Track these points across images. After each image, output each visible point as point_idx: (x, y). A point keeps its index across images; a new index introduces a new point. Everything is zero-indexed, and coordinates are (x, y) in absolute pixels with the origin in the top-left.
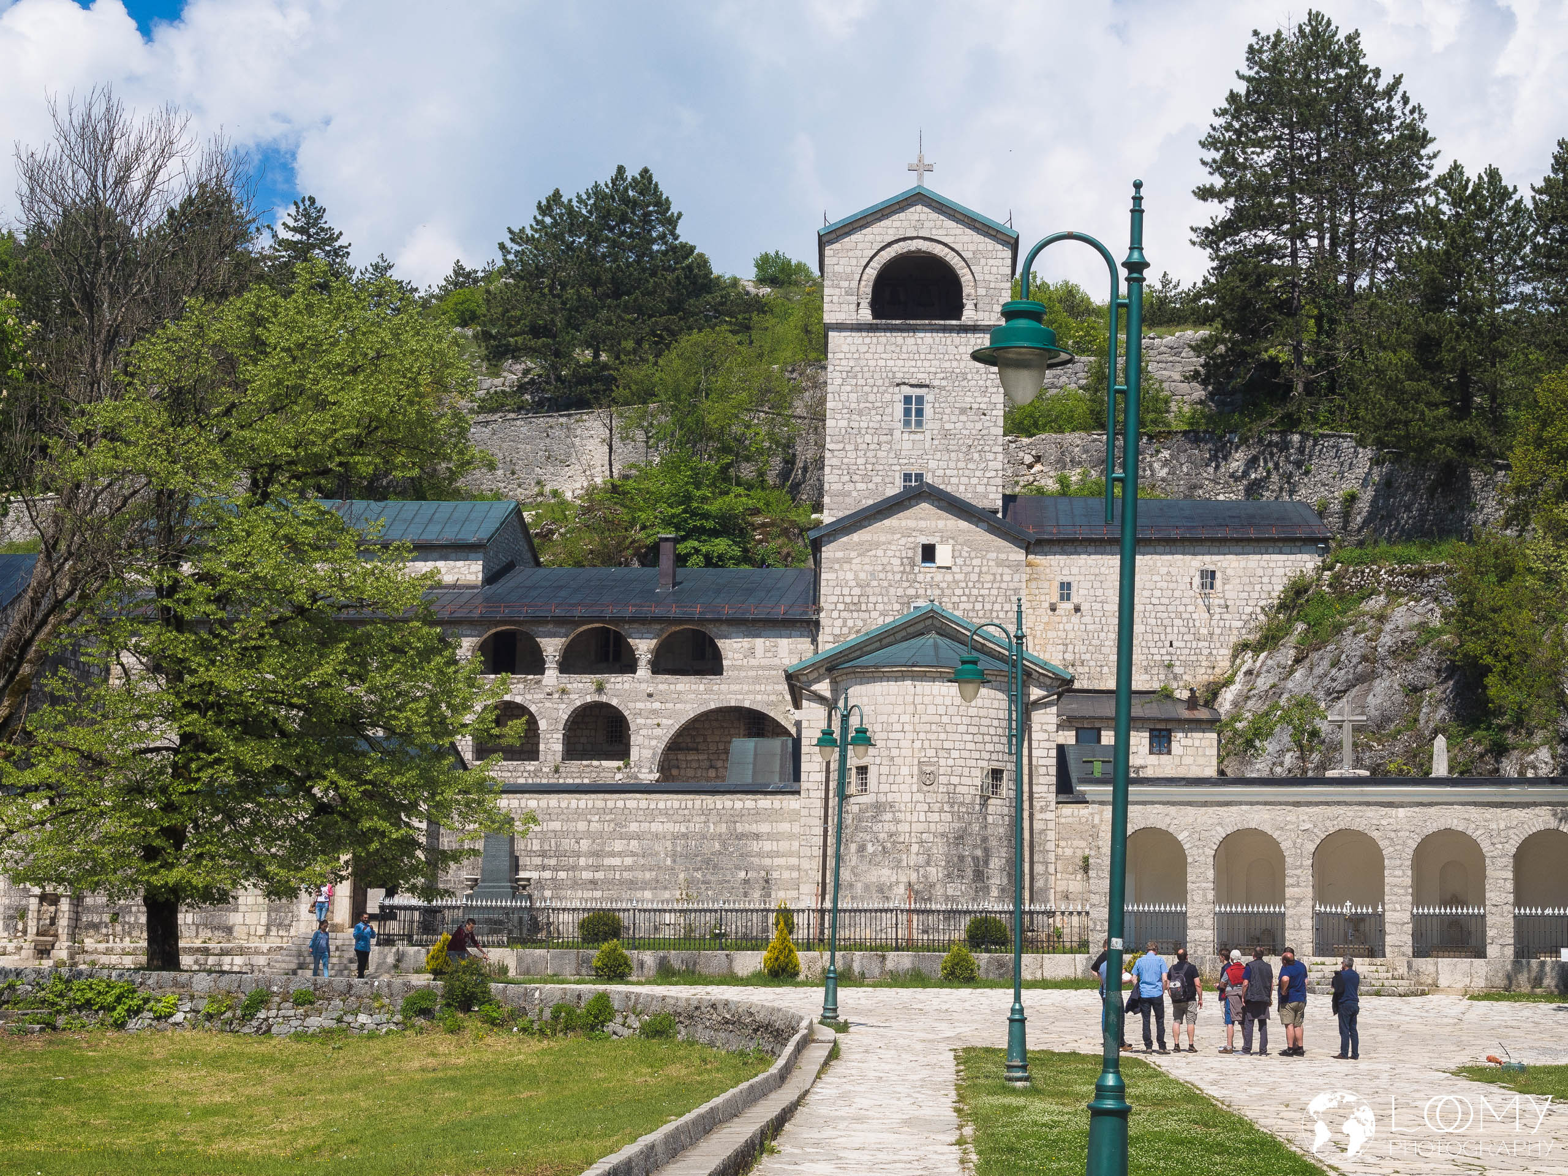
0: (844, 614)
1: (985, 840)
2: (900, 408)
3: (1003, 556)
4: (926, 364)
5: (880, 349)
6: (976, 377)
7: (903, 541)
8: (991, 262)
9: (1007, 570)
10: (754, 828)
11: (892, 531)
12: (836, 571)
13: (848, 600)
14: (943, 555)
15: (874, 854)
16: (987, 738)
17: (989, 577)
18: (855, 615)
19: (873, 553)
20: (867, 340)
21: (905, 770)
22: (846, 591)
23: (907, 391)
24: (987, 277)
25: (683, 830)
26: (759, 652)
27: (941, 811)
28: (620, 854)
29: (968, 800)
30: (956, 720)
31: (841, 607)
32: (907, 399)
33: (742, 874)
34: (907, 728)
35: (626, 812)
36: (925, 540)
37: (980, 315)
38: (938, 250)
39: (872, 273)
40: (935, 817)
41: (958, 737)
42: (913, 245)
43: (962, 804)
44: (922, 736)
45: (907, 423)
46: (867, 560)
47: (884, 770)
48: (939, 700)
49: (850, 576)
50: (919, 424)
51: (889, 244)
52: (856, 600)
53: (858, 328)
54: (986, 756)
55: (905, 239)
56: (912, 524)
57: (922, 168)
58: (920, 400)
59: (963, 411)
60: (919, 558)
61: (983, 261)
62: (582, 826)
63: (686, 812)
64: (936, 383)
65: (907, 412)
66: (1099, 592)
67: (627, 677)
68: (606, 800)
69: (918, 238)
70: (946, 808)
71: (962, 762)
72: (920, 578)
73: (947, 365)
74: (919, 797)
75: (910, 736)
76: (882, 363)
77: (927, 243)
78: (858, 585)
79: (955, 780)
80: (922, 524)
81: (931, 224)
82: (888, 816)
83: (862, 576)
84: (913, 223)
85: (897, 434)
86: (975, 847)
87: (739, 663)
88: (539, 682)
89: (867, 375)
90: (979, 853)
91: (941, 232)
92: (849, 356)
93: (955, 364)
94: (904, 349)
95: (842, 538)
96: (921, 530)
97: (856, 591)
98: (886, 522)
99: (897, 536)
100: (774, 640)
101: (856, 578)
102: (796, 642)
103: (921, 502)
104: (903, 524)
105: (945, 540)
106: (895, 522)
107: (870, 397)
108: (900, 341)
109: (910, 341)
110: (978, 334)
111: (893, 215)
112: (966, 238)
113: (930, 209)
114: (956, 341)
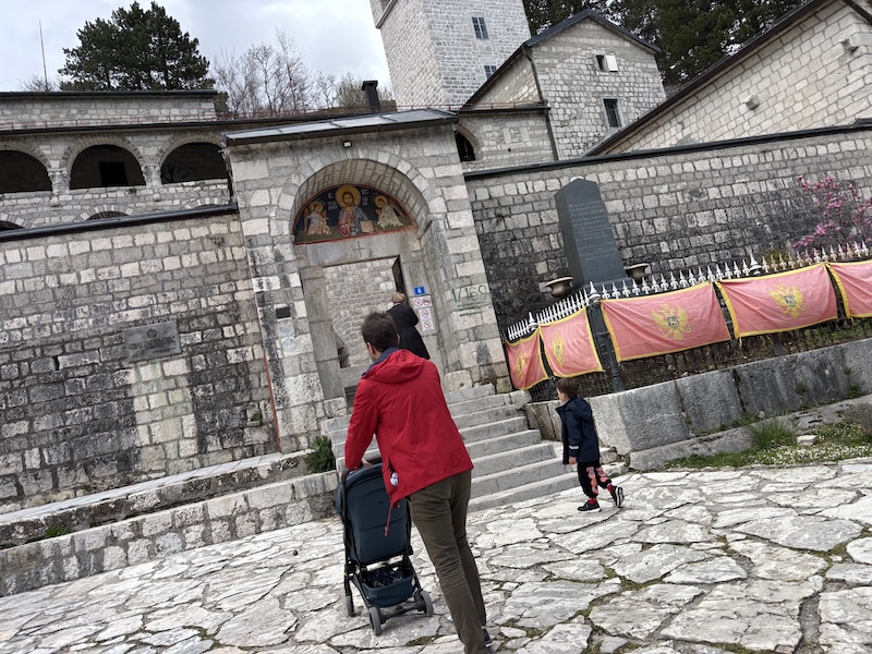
0: (563, 105)
2: (471, 25)
3: (644, 65)
6: (509, 8)
7: (584, 53)
9: (649, 75)
11: (575, 45)
12: (547, 73)
13: (562, 94)
14: (611, 62)
17: (641, 80)
18: (570, 105)
19: (567, 60)
22: (559, 88)
23: (473, 14)
25: (771, 188)
26: (508, 138)
28: (709, 230)
31: (559, 100)
32: (474, 20)
35: (699, 176)
36: (596, 52)
45: (478, 34)
46: (565, 66)
49: (558, 77)
50: (485, 35)
52: (567, 95)
56: (585, 40)
60: (597, 65)
62: (650, 202)
63: (768, 166)
64: (487, 10)
65: (477, 28)
68: (670, 165)
72: (602, 79)
78: (565, 84)
80: (592, 41)
83: (566, 77)
85: (474, 40)
87: (495, 148)
95: (545, 49)
96: (592, 45)
97: (565, 88)
98: (570, 39)
99: (579, 49)
100: (517, 128)
101: (562, 79)
102: (533, 128)
103: (587, 26)
104: (580, 40)
105: (609, 53)
106: (575, 40)
107: (452, 17)
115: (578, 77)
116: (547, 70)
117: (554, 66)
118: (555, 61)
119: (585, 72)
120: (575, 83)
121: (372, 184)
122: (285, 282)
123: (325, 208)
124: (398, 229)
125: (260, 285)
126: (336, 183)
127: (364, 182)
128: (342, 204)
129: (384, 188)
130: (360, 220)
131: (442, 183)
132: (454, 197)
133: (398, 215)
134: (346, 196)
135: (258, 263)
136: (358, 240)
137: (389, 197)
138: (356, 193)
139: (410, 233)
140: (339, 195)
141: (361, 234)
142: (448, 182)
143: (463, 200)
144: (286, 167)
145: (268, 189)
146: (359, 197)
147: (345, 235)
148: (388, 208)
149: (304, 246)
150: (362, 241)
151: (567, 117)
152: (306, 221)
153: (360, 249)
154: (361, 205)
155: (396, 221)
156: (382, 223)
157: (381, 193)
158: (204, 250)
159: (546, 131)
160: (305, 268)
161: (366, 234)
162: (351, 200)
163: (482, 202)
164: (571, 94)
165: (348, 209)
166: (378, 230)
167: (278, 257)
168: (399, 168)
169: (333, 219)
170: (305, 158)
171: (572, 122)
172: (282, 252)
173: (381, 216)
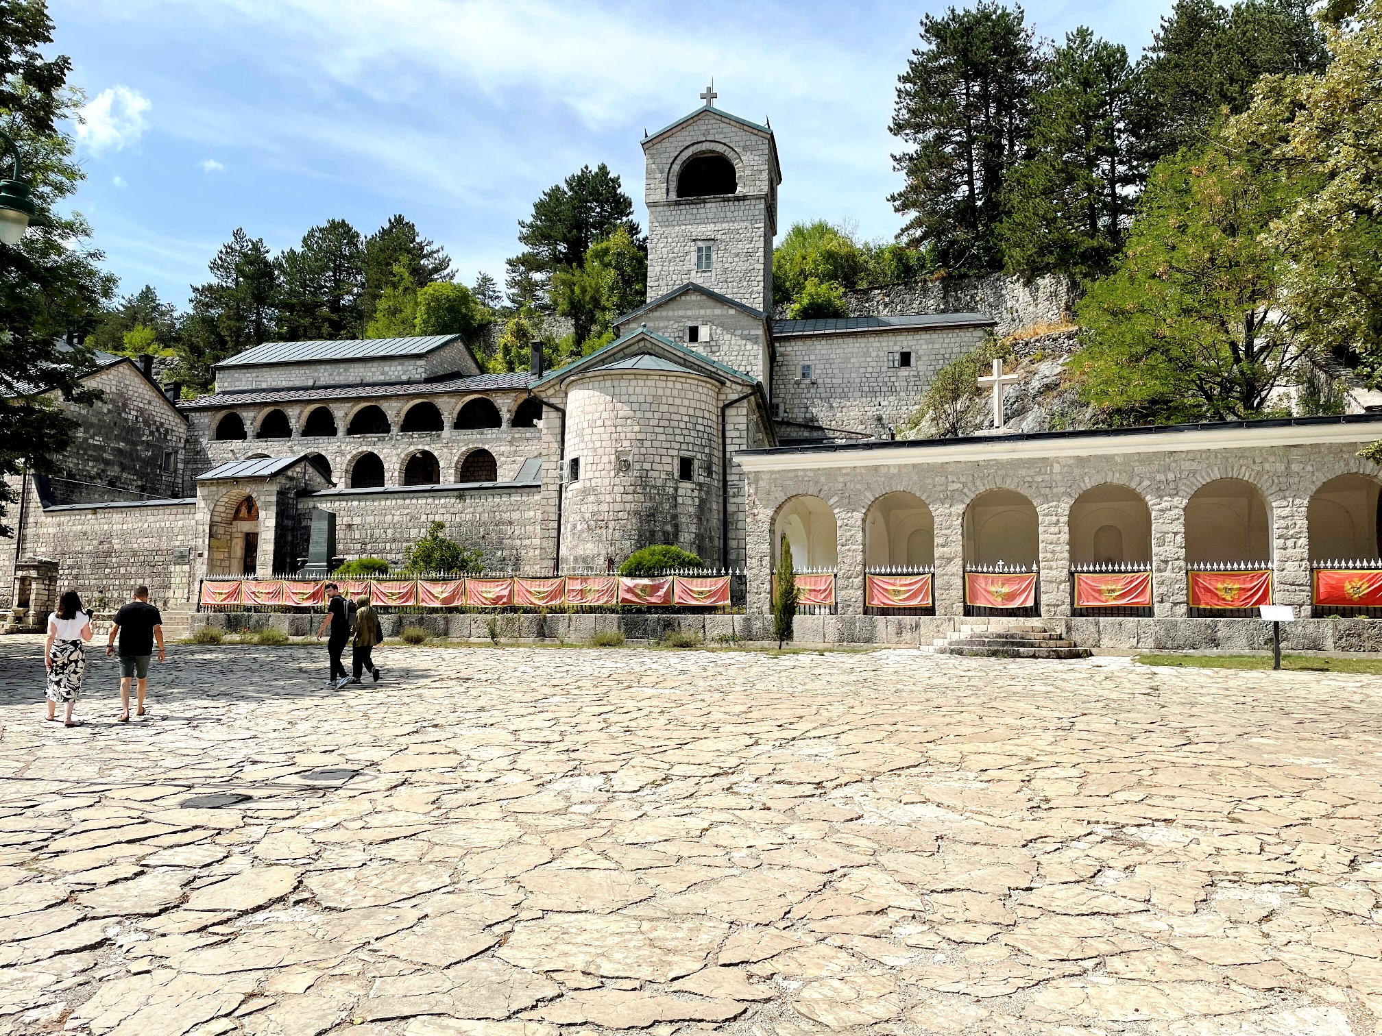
1: (675, 517)
2: (694, 257)
3: (746, 332)
5: (682, 218)
8: (754, 152)
9: (750, 342)
10: (506, 516)
11: (668, 319)
14: (704, 333)
15: (582, 531)
16: (678, 431)
17: (736, 348)
20: (674, 212)
21: (605, 459)
23: (700, 244)
24: (752, 164)
27: (634, 492)
29: (659, 483)
30: (649, 415)
32: (700, 249)
33: (499, 553)
34: (608, 423)
36: (690, 324)
37: (747, 189)
38: (720, 148)
39: (676, 167)
40: (630, 497)
41: (651, 429)
42: (704, 147)
43: (654, 487)
44: (619, 429)
45: (699, 265)
47: (590, 460)
48: (633, 399)
50: (708, 264)
51: (688, 147)
53: (669, 204)
54: (677, 446)
55: (698, 143)
56: (681, 313)
57: (710, 95)
58: (709, 248)
59: (737, 255)
60: (687, 338)
61: (749, 154)
64: (719, 237)
65: (699, 258)
66: (829, 371)
67: (495, 430)
69: (706, 141)
70: (639, 489)
71: (653, 451)
73: (726, 225)
74: (617, 481)
75: (609, 430)
76: (684, 227)
77: (713, 144)
79: (647, 466)
80: (689, 313)
81: (713, 131)
82: (592, 498)
84: (703, 132)
85: (693, 273)
86: (665, 523)
88: (439, 436)
89: (674, 236)
90: (669, 528)
91: (721, 136)
92: (662, 224)
93: (731, 224)
94: (698, 216)
95: (633, 325)
96: (689, 318)
98: (664, 313)
99: (672, 322)
103: (688, 298)
104: (676, 313)
105: (705, 323)
106: (670, 313)
107: (676, 250)
108: (695, 211)
109: (702, 211)
110: (747, 202)
111: (690, 128)
112: (737, 139)
113: (713, 121)
114: (732, 208)
122: (204, 541)
123: (248, 505)
125: (196, 541)
131: (267, 504)
135: (197, 532)
143: (272, 513)
149: (237, 522)
152: (240, 510)
160: (235, 532)
170: (221, 488)
172: (205, 528)
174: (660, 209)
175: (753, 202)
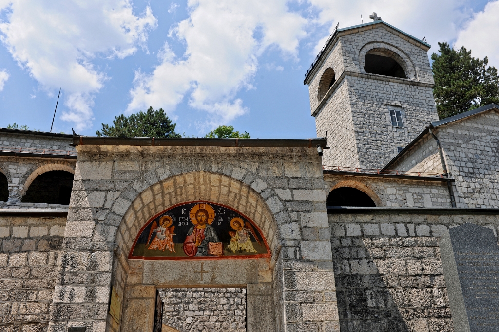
0: (466, 179)
2: (388, 117)
4: (398, 97)
5: (373, 88)
6: (423, 106)
7: (489, 137)
8: (419, 57)
11: (480, 131)
12: (453, 151)
13: (466, 170)
18: (474, 180)
19: (472, 142)
20: (366, 83)
22: (463, 164)
23: (391, 108)
24: (419, 63)
31: (463, 174)
32: (392, 112)
37: (419, 79)
38: (393, 49)
39: (364, 53)
42: (381, 45)
45: (394, 123)
46: (470, 146)
50: (400, 124)
51: (369, 43)
52: (471, 171)
53: (360, 76)
55: (377, 42)
56: (490, 128)
58: (398, 113)
61: (416, 56)
64: (405, 106)
65: (393, 118)
69: (383, 42)
73: (408, 99)
76: (376, 94)
77: (387, 45)
78: (470, 161)
81: (388, 38)
83: (470, 155)
84: (380, 36)
85: (390, 128)
89: (369, 98)
91: (393, 41)
92: (359, 89)
93: (411, 99)
94: (385, 89)
95: (450, 130)
97: (469, 165)
99: (484, 134)
100: (420, 195)
101: (467, 157)
102: (435, 196)
103: (492, 117)
104: (485, 127)
107: (373, 109)
108: (382, 85)
109: (388, 86)
110: (419, 88)
111: (369, 31)
112: (406, 46)
113: (387, 32)
114: (410, 89)
115: (482, 157)
116: (452, 148)
117: (459, 145)
118: (461, 142)
119: (490, 154)
120: (479, 161)
121: (230, 204)
122: (91, 295)
123: (175, 223)
124: (249, 255)
125: (62, 295)
126: (192, 199)
127: (222, 201)
128: (194, 222)
129: (241, 210)
130: (210, 240)
131: (300, 207)
132: (311, 224)
133: (252, 239)
134: (201, 214)
135: (68, 269)
136: (202, 261)
137: (246, 219)
138: (211, 211)
139: (262, 261)
140: (193, 211)
141: (208, 256)
142: (307, 207)
143: (321, 228)
144: (131, 171)
145: (106, 191)
146: (214, 216)
147: (191, 254)
148: (243, 231)
149: (142, 260)
150: (207, 263)
151: (470, 190)
152: (151, 234)
153: (202, 272)
154: (214, 225)
155: (249, 246)
156: (233, 246)
157: (237, 214)
158: (36, 251)
159: (449, 200)
160: (136, 285)
161: (213, 257)
162: (204, 218)
163: (352, 238)
164: (476, 171)
165: (199, 227)
166: (227, 253)
167: (93, 266)
168: (253, 186)
169: (180, 236)
170: (154, 165)
171: (476, 195)
172: (98, 260)
173: (234, 238)
174: (356, 78)
175: (424, 88)
